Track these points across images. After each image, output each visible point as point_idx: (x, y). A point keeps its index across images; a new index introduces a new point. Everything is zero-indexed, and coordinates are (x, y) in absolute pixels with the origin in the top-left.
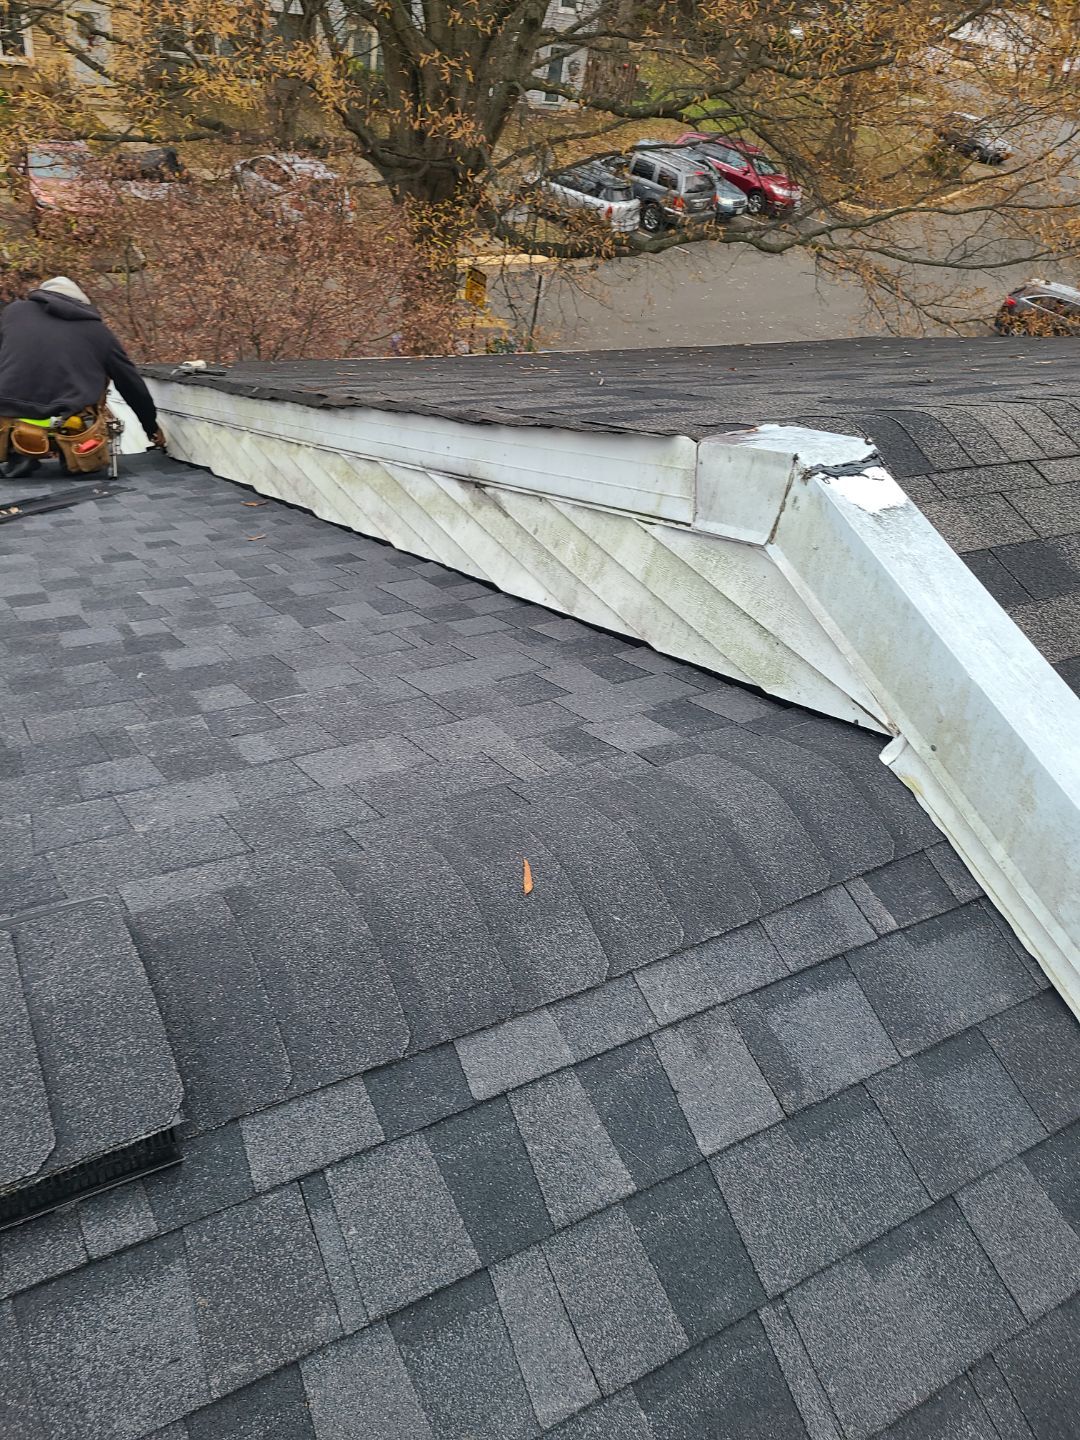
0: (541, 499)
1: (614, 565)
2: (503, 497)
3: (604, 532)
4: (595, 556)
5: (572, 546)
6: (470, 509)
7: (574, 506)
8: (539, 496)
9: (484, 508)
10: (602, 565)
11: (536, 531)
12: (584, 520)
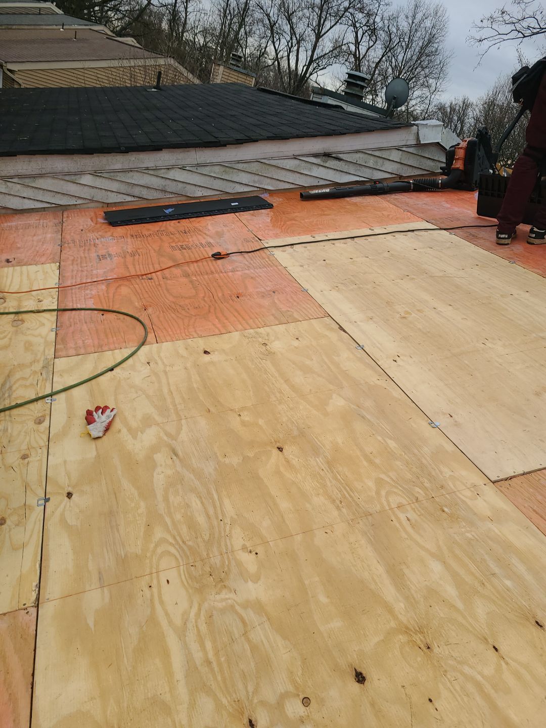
0: (356, 152)
1: (388, 161)
2: (341, 156)
3: (384, 154)
4: (380, 161)
5: (371, 161)
6: (322, 164)
7: (373, 151)
8: (357, 151)
9: (329, 162)
10: (383, 163)
11: (357, 161)
12: (377, 153)
